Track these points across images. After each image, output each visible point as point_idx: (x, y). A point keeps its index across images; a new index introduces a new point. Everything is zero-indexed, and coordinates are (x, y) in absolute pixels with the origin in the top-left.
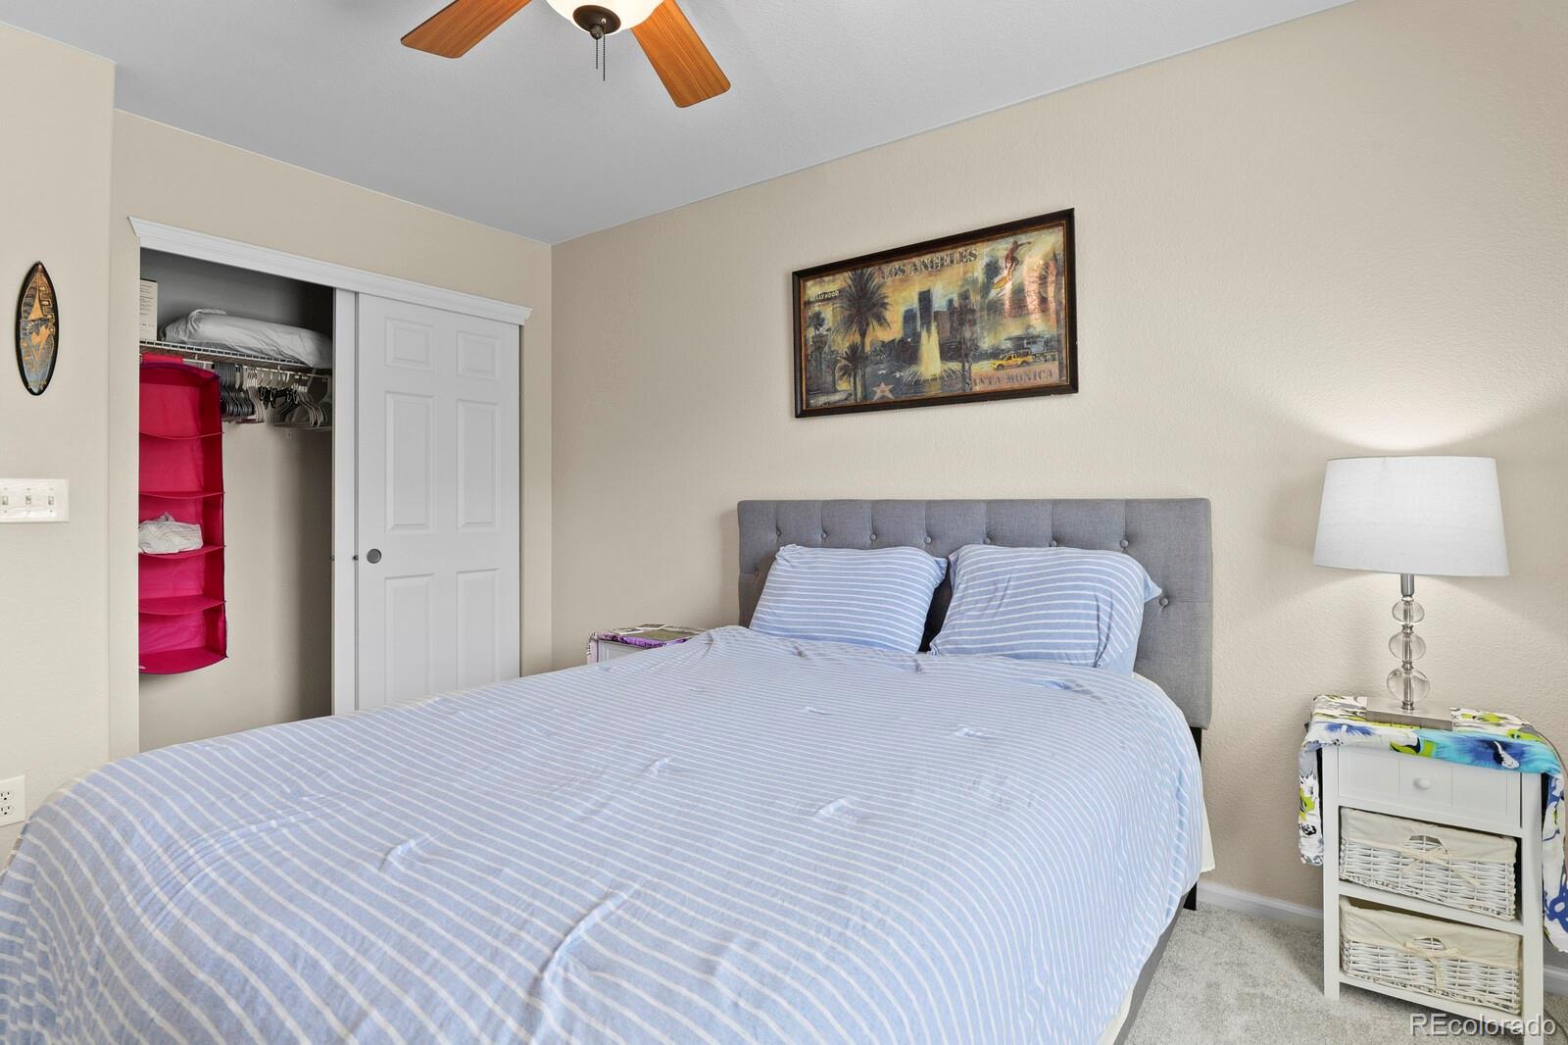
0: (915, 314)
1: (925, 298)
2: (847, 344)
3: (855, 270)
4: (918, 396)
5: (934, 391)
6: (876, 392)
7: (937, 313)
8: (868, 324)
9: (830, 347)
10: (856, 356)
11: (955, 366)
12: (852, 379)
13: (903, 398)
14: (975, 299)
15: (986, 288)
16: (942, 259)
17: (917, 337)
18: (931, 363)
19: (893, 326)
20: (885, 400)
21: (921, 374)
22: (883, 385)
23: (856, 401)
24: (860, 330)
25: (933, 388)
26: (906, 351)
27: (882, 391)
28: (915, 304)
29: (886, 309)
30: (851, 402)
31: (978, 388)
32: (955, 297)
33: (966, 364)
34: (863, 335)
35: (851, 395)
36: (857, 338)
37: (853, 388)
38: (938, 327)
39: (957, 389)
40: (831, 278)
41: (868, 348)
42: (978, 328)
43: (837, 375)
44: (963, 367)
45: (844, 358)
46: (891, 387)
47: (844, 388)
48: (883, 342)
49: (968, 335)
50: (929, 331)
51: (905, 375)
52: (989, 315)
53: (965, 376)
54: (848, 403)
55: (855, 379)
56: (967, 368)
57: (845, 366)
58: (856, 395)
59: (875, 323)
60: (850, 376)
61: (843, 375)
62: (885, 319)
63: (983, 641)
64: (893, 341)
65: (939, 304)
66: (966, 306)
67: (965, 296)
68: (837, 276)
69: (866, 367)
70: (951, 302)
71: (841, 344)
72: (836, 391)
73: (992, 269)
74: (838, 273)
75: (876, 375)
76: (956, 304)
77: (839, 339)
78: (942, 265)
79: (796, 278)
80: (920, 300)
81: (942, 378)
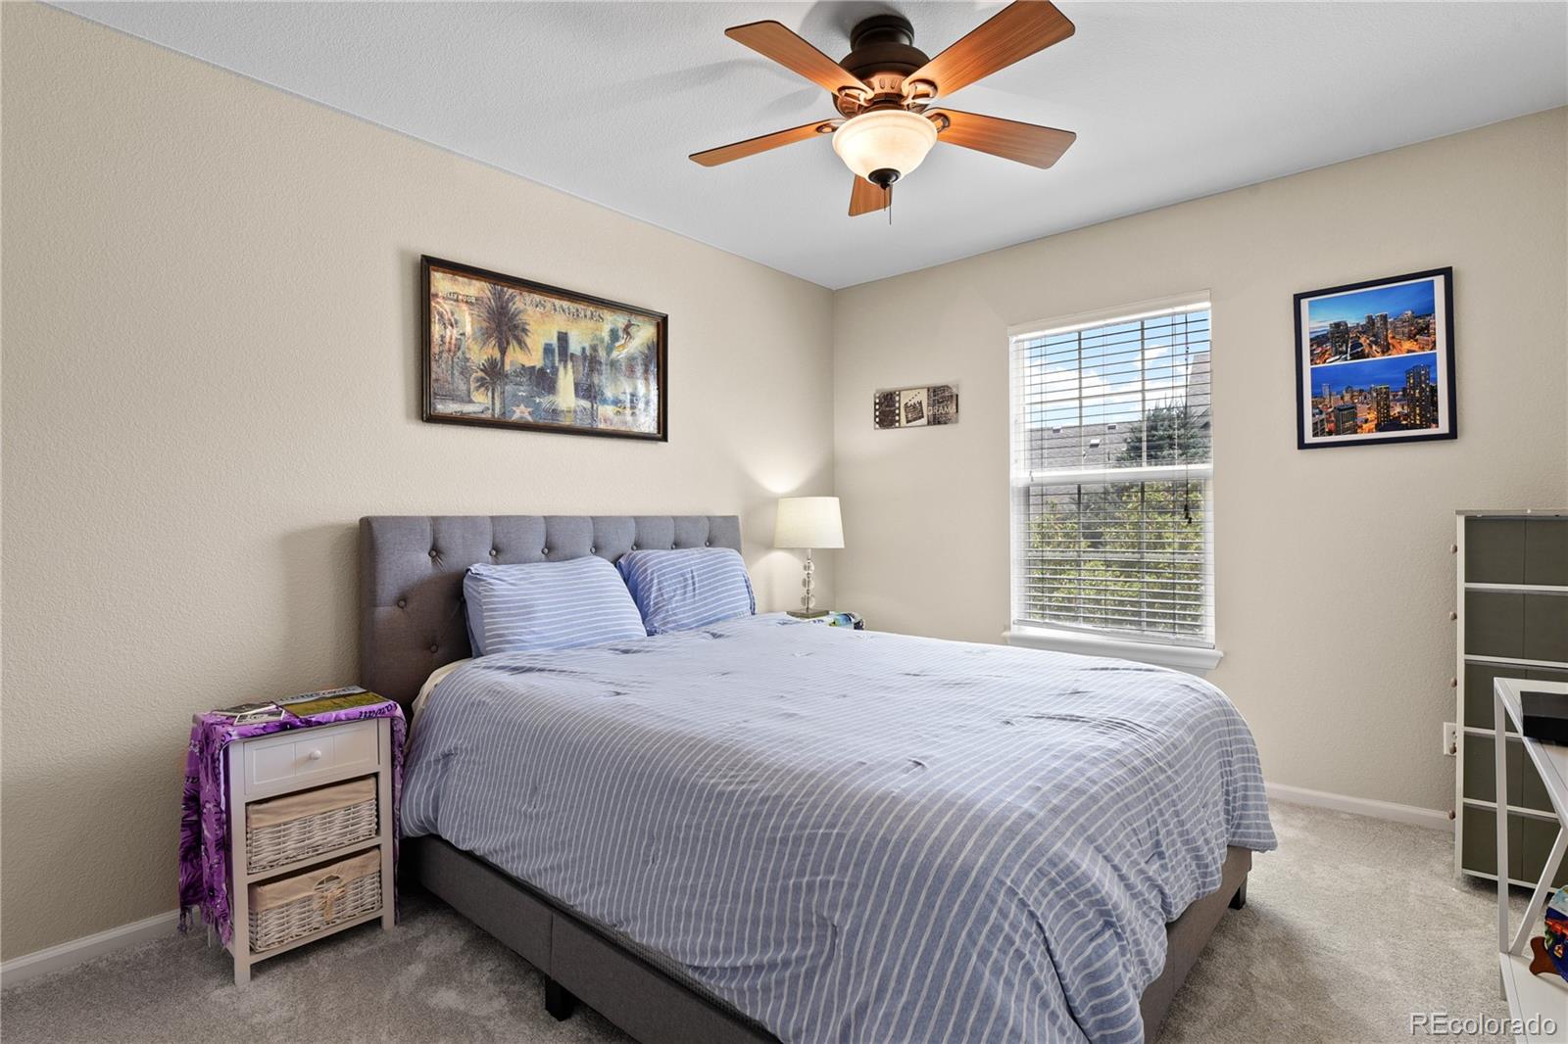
0: (554, 350)
1: (563, 338)
2: (485, 357)
3: (495, 284)
4: (556, 424)
5: (566, 422)
6: (514, 412)
7: (572, 355)
8: (508, 343)
9: (463, 353)
10: (494, 373)
11: (586, 404)
12: (490, 394)
13: (541, 422)
14: (602, 354)
15: (610, 349)
16: (577, 310)
17: (555, 371)
18: (566, 398)
19: (534, 353)
20: (523, 421)
21: (557, 405)
22: (522, 407)
23: (493, 416)
24: (500, 346)
25: (568, 419)
26: (544, 380)
27: (521, 413)
28: (554, 341)
29: (527, 335)
30: (487, 415)
31: (602, 426)
32: (587, 345)
33: (595, 405)
34: (503, 352)
35: (488, 409)
36: (497, 355)
37: (490, 403)
38: (573, 366)
39: (586, 424)
40: (466, 280)
41: (507, 367)
42: (603, 378)
43: (473, 386)
44: (592, 406)
45: (482, 370)
46: (530, 410)
47: (481, 400)
48: (523, 366)
49: (596, 381)
50: (565, 367)
51: (544, 401)
52: (611, 370)
53: (593, 415)
54: (483, 416)
55: (493, 394)
56: (595, 408)
57: (483, 379)
58: (493, 410)
59: (515, 343)
60: (487, 389)
61: (480, 387)
62: (526, 345)
63: (695, 615)
64: (534, 367)
65: (574, 347)
66: (595, 357)
67: (594, 348)
68: (474, 282)
69: (506, 384)
70: (584, 349)
71: (480, 355)
72: (471, 401)
73: (614, 335)
74: (477, 279)
75: (515, 395)
76: (588, 353)
77: (475, 348)
78: (578, 315)
79: (425, 263)
80: (559, 339)
81: (575, 412)
